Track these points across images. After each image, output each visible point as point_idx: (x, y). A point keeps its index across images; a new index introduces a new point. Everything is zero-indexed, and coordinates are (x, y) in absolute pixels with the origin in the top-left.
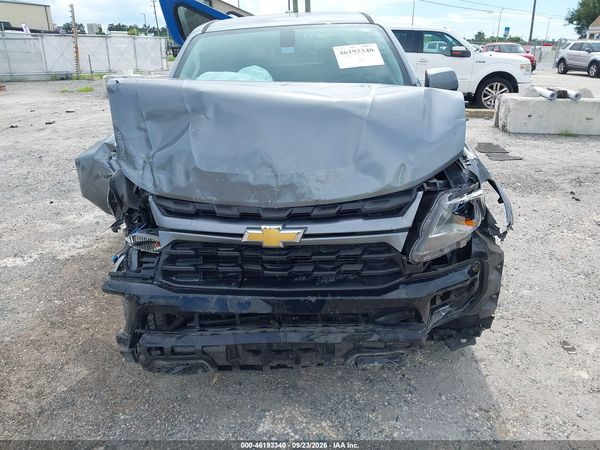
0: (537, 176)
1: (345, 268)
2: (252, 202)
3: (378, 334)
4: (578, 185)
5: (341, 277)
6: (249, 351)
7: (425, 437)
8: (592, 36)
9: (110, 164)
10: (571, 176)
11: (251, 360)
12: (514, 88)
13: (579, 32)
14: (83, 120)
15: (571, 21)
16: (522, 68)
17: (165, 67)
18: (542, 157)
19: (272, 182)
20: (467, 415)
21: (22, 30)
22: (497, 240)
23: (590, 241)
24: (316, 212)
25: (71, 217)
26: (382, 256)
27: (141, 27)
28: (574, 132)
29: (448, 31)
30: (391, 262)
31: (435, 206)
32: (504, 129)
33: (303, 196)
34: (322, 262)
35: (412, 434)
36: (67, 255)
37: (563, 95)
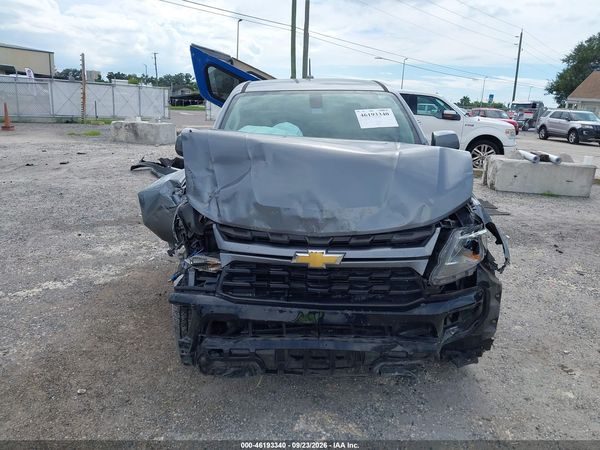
0: (523, 230)
1: (375, 288)
2: (300, 230)
3: (402, 345)
4: (561, 239)
5: (371, 296)
6: (292, 356)
7: (438, 438)
8: (570, 106)
9: (173, 198)
10: (553, 232)
11: (294, 364)
12: (500, 150)
13: (558, 102)
14: (95, 162)
15: (550, 91)
16: (507, 132)
17: (167, 116)
18: (527, 214)
19: (317, 215)
20: (472, 423)
21: (25, 74)
22: (497, 273)
23: (574, 287)
24: (353, 241)
25: (100, 249)
26: (407, 279)
27: (139, 76)
28: (555, 193)
29: (440, 96)
30: (414, 284)
31: (450, 239)
32: (492, 187)
33: (342, 227)
34: (356, 282)
35: (426, 436)
36: (102, 281)
37: (545, 158)
